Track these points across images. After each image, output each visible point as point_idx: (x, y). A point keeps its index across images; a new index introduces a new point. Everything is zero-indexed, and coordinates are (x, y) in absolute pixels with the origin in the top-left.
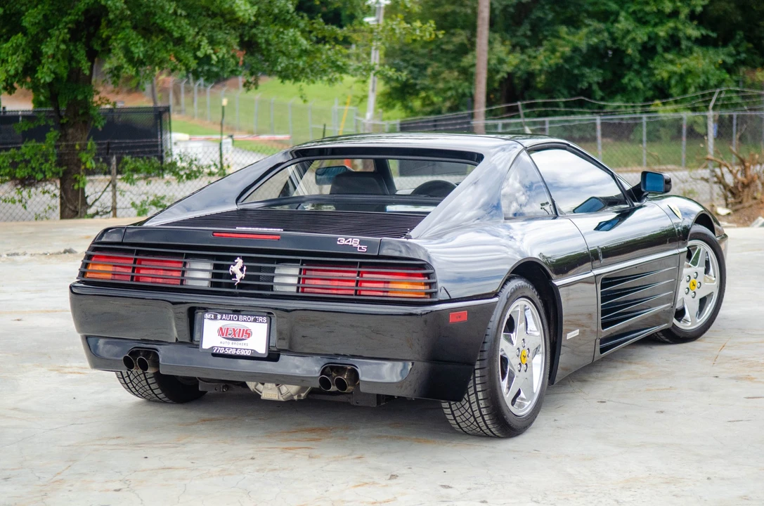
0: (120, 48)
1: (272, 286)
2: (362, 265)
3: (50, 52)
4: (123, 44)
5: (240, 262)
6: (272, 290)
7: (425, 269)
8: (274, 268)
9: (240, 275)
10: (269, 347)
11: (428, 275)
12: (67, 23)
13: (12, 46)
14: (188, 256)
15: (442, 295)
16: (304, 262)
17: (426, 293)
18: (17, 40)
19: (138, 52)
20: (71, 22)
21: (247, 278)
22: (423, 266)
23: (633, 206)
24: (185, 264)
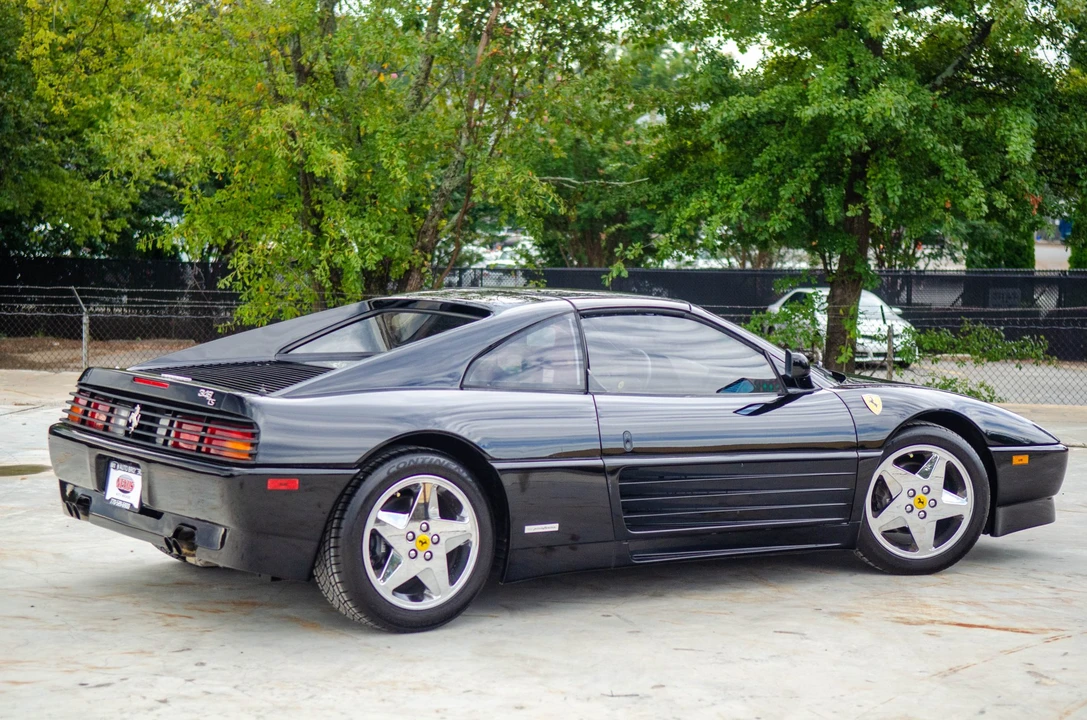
0: (876, 191)
1: (155, 438)
2: (209, 420)
3: (786, 197)
4: (880, 186)
5: (138, 408)
6: (155, 443)
7: (253, 428)
8: (159, 419)
9: (135, 424)
10: (141, 503)
11: (253, 435)
12: (816, 161)
13: (745, 188)
14: (115, 401)
15: (261, 459)
16: (175, 414)
17: (250, 455)
18: (754, 180)
19: (893, 197)
20: (823, 158)
21: (140, 427)
22: (252, 425)
23: (787, 392)
24: (112, 410)
